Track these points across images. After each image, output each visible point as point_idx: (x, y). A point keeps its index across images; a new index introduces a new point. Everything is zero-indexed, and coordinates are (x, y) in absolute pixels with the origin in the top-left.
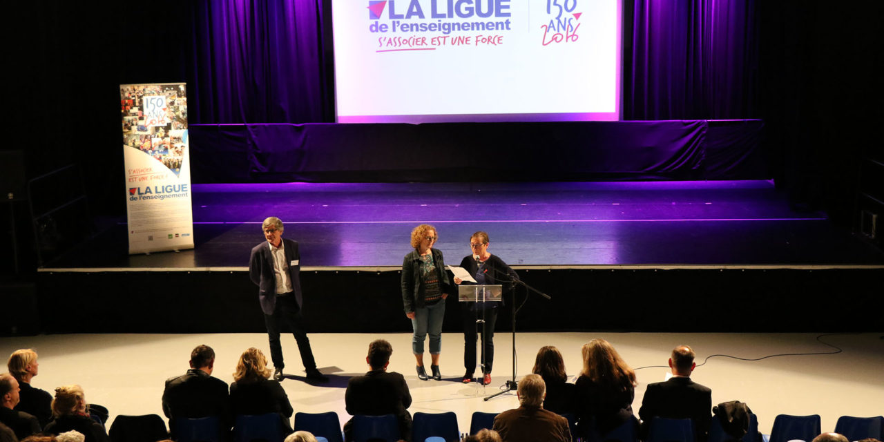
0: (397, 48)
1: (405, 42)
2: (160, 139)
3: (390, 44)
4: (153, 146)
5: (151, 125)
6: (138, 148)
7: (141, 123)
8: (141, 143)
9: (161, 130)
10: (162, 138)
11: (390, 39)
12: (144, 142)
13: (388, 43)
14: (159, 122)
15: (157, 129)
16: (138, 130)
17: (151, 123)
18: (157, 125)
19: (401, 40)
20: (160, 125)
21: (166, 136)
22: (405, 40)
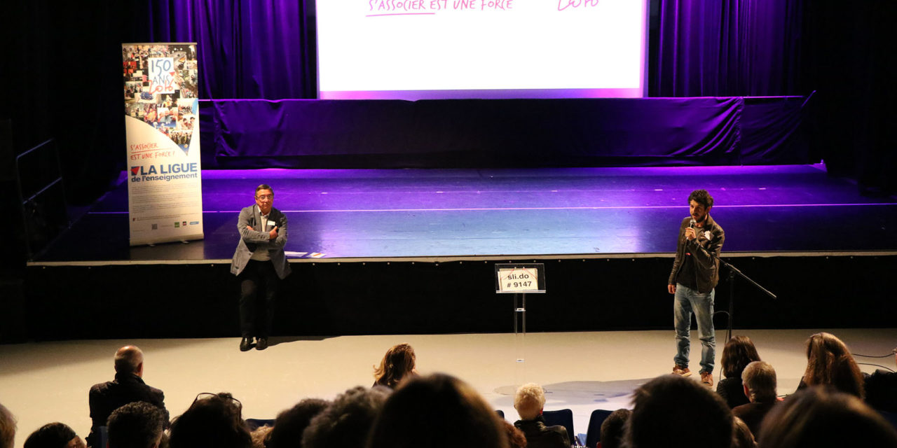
0: (391, 11)
1: (400, 5)
2: (167, 109)
3: (382, 8)
4: (159, 117)
5: (157, 92)
6: (142, 119)
7: (145, 89)
8: (146, 114)
9: (168, 98)
10: (170, 108)
11: (382, 2)
12: (149, 112)
13: (381, 6)
14: (166, 88)
15: (164, 97)
16: (142, 98)
17: (157, 89)
18: (164, 92)
19: (395, 3)
20: (168, 92)
21: (174, 105)
22: (399, 3)
